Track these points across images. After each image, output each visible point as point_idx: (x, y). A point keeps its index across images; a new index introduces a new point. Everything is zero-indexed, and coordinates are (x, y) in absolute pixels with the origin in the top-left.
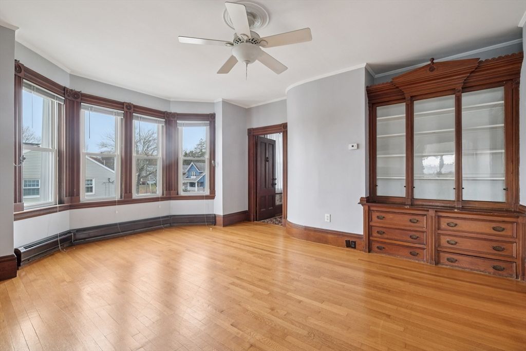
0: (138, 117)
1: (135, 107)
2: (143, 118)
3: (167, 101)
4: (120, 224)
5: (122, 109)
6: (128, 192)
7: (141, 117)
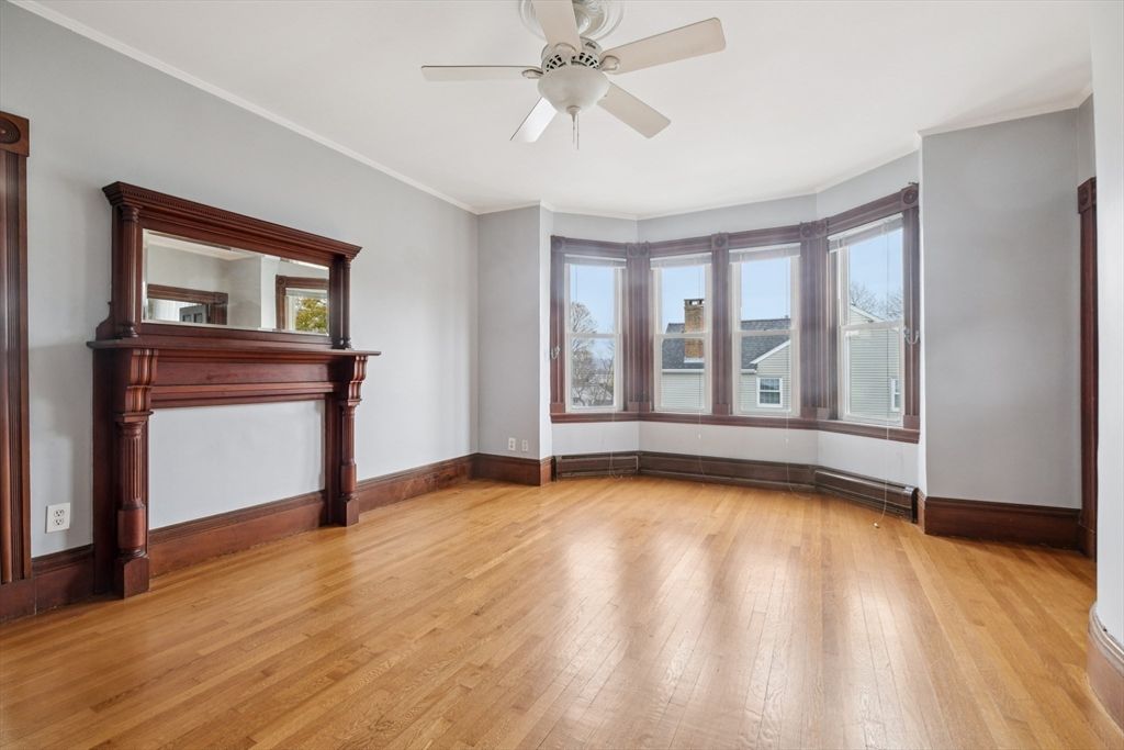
0: (738, 254)
1: (732, 236)
2: (750, 254)
3: (808, 199)
4: (704, 459)
5: (709, 248)
6: (721, 401)
7: (743, 254)
